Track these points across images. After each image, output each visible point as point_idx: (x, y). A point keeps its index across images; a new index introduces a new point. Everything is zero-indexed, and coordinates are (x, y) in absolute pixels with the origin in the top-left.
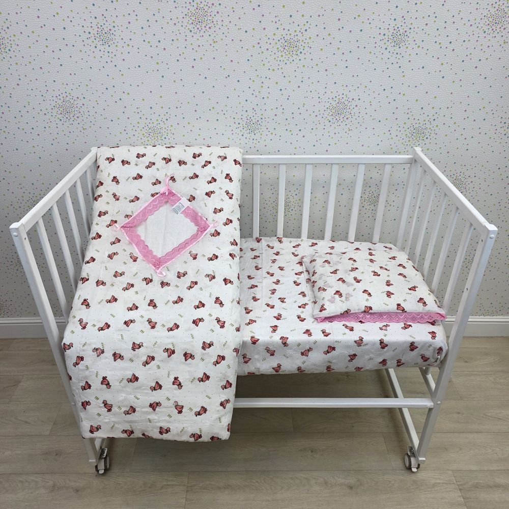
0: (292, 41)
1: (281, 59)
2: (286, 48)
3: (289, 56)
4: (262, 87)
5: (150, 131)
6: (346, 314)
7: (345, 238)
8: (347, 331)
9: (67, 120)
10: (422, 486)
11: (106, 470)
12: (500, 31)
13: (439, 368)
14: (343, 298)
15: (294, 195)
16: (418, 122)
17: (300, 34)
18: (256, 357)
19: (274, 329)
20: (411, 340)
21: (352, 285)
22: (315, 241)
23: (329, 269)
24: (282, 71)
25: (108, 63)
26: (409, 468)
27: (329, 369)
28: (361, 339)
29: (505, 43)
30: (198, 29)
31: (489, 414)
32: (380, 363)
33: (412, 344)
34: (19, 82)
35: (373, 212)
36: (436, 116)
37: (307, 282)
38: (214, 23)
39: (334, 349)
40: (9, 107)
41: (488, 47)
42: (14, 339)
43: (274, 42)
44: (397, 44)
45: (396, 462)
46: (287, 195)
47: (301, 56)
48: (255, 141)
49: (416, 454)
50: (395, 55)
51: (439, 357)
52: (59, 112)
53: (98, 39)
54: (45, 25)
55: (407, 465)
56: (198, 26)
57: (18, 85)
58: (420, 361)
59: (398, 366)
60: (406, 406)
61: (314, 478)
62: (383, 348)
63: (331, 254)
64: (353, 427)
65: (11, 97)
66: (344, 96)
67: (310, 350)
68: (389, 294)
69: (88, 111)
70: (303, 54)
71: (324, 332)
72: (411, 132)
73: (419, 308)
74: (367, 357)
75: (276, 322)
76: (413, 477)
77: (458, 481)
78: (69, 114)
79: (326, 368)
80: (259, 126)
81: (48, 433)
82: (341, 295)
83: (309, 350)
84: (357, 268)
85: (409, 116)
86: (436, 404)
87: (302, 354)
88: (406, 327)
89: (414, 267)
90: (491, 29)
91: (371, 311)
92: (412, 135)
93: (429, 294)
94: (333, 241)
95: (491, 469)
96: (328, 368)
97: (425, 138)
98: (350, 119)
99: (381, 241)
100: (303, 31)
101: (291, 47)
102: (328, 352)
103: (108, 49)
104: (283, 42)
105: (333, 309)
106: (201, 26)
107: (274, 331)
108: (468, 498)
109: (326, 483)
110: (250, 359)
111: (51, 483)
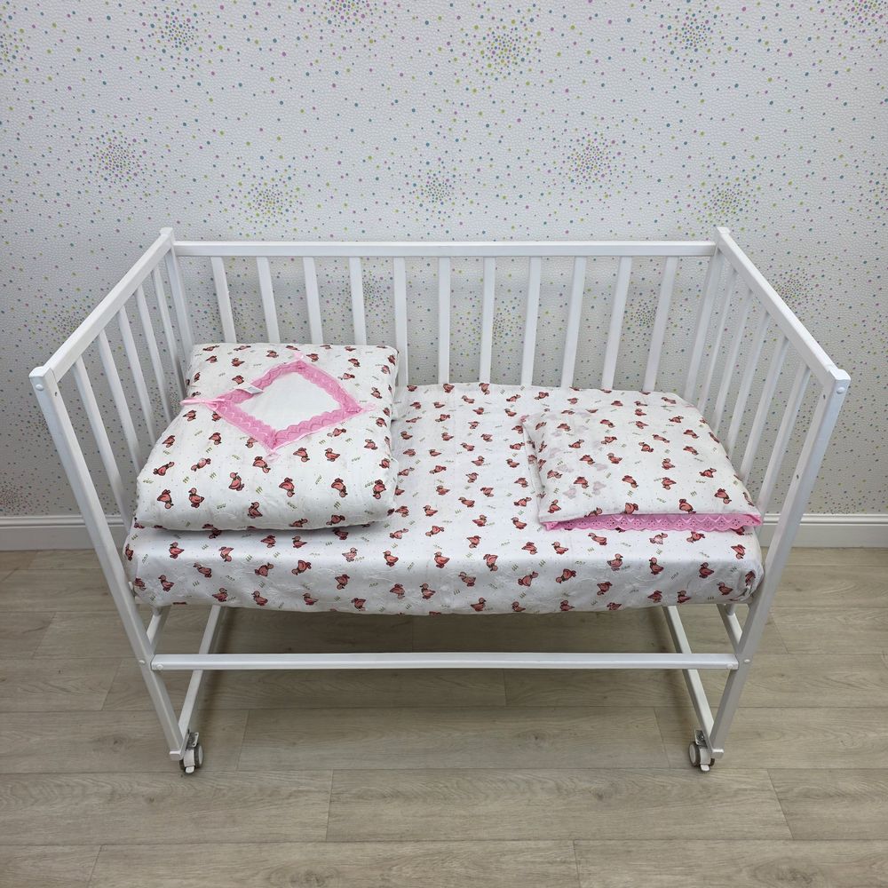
0: (508, 39)
1: (489, 72)
2: (498, 51)
3: (502, 65)
4: (455, 120)
5: (261, 198)
6: (594, 517)
7: (597, 384)
8: (596, 545)
9: (118, 179)
10: (717, 794)
11: (197, 767)
12: (873, 21)
13: (749, 605)
14: (590, 490)
15: (510, 308)
16: (725, 182)
17: (521, 27)
18: (444, 588)
19: (475, 541)
20: (703, 559)
21: (605, 467)
22: (544, 390)
23: (567, 438)
24: (489, 93)
25: (187, 79)
26: (697, 766)
27: (564, 608)
28: (619, 559)
29: (880, 42)
30: (342, 18)
31: (834, 678)
32: (650, 597)
33: (704, 566)
34: (32, 113)
35: (647, 338)
36: (758, 170)
37: (530, 461)
38: (371, 7)
39: (573, 574)
40: (15, 157)
41: (852, 48)
42: (38, 551)
43: (475, 41)
44: (692, 44)
45: (675, 755)
46: (499, 309)
47: (524, 66)
48: (442, 216)
49: (709, 742)
50: (687, 64)
51: (749, 587)
52: (103, 166)
53: (167, 38)
54: (74, 13)
55: (694, 760)
56: (342, 14)
57: (30, 117)
58: (717, 593)
59: (680, 602)
60: (694, 667)
61: (540, 781)
62: (655, 573)
63: (571, 413)
64: (605, 697)
65: (18, 139)
66: (598, 137)
67: (534, 575)
68: (667, 483)
69: (154, 164)
70: (526, 62)
71: (556, 546)
72: (713, 199)
73: (718, 506)
74: (629, 587)
75: (477, 531)
76: (703, 780)
77: (778, 787)
78: (120, 168)
79: (560, 605)
80: (449, 189)
81: (100, 707)
82: (585, 484)
83: (531, 577)
84: (614, 438)
85: (711, 171)
86: (742, 664)
87: (521, 582)
88: (695, 538)
89: (712, 436)
90: (856, 17)
91: (635, 512)
92: (716, 204)
93: (735, 483)
94: (576, 390)
95: (832, 766)
96: (564, 605)
97: (737, 210)
98: (608, 177)
99: (658, 388)
100: (527, 21)
101: (506, 50)
102: (564, 580)
103: (185, 54)
104: (492, 41)
105: (572, 507)
106: (347, 14)
107: (474, 545)
108: (792, 814)
109: (559, 789)
110: (434, 592)
111: (108, 788)
